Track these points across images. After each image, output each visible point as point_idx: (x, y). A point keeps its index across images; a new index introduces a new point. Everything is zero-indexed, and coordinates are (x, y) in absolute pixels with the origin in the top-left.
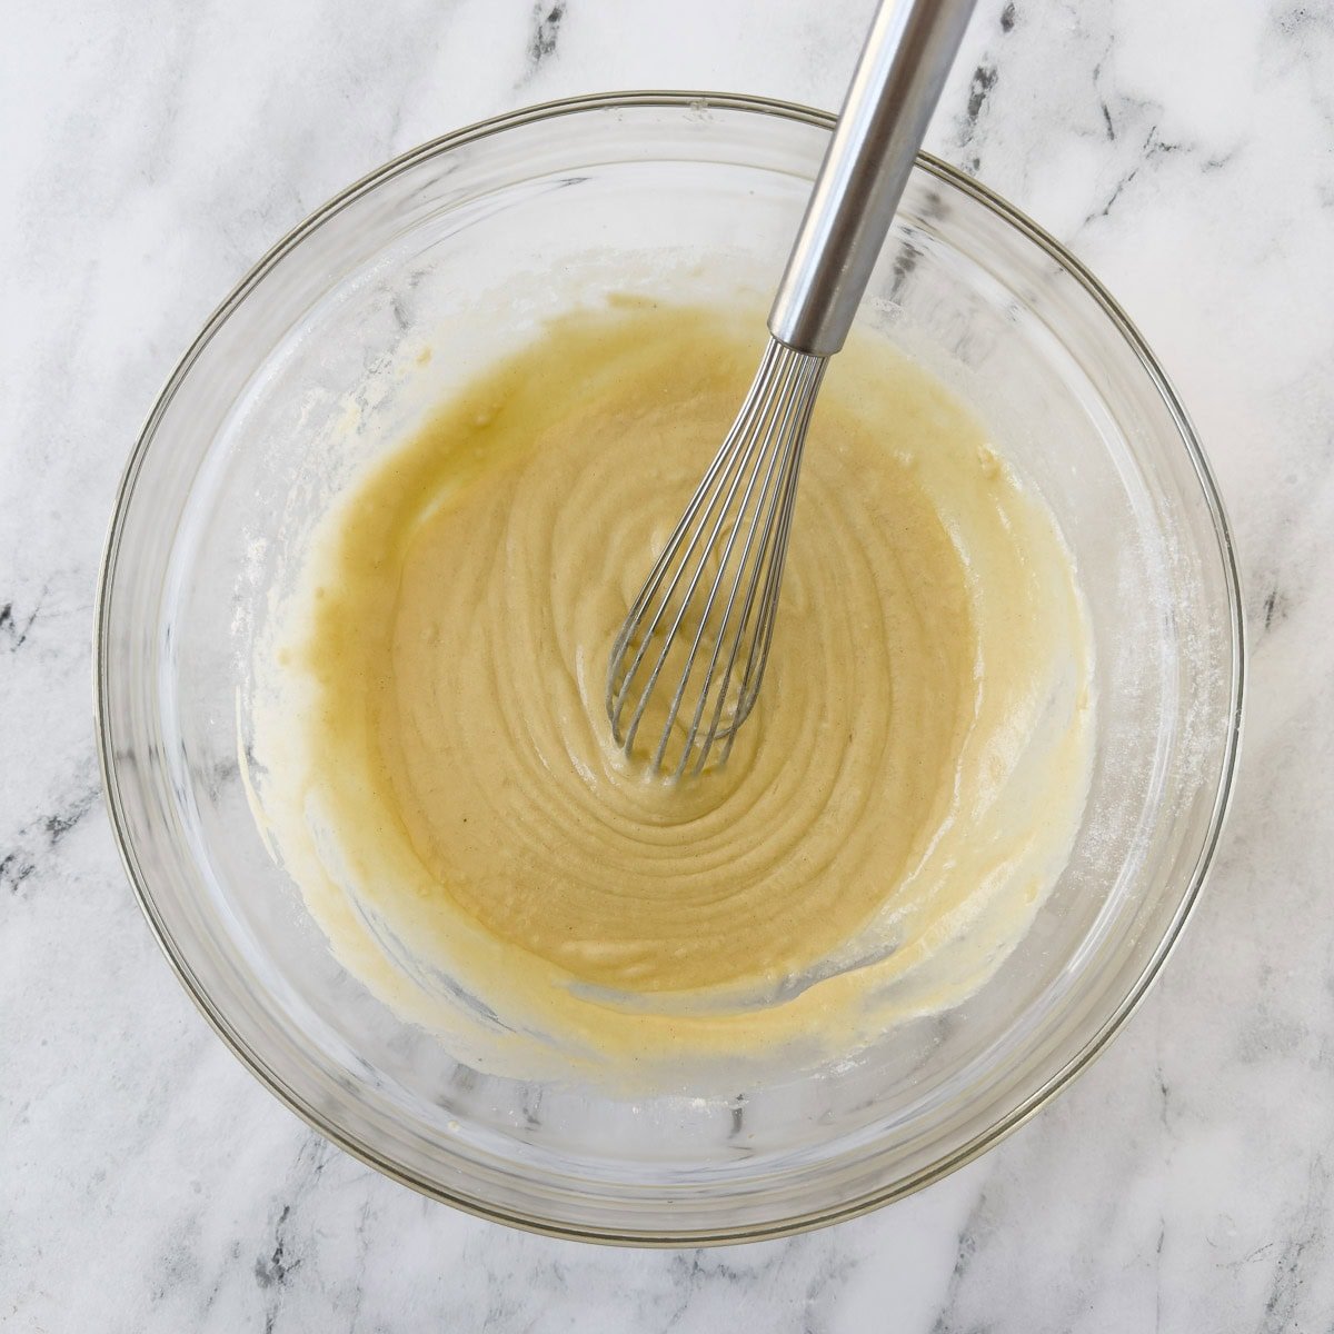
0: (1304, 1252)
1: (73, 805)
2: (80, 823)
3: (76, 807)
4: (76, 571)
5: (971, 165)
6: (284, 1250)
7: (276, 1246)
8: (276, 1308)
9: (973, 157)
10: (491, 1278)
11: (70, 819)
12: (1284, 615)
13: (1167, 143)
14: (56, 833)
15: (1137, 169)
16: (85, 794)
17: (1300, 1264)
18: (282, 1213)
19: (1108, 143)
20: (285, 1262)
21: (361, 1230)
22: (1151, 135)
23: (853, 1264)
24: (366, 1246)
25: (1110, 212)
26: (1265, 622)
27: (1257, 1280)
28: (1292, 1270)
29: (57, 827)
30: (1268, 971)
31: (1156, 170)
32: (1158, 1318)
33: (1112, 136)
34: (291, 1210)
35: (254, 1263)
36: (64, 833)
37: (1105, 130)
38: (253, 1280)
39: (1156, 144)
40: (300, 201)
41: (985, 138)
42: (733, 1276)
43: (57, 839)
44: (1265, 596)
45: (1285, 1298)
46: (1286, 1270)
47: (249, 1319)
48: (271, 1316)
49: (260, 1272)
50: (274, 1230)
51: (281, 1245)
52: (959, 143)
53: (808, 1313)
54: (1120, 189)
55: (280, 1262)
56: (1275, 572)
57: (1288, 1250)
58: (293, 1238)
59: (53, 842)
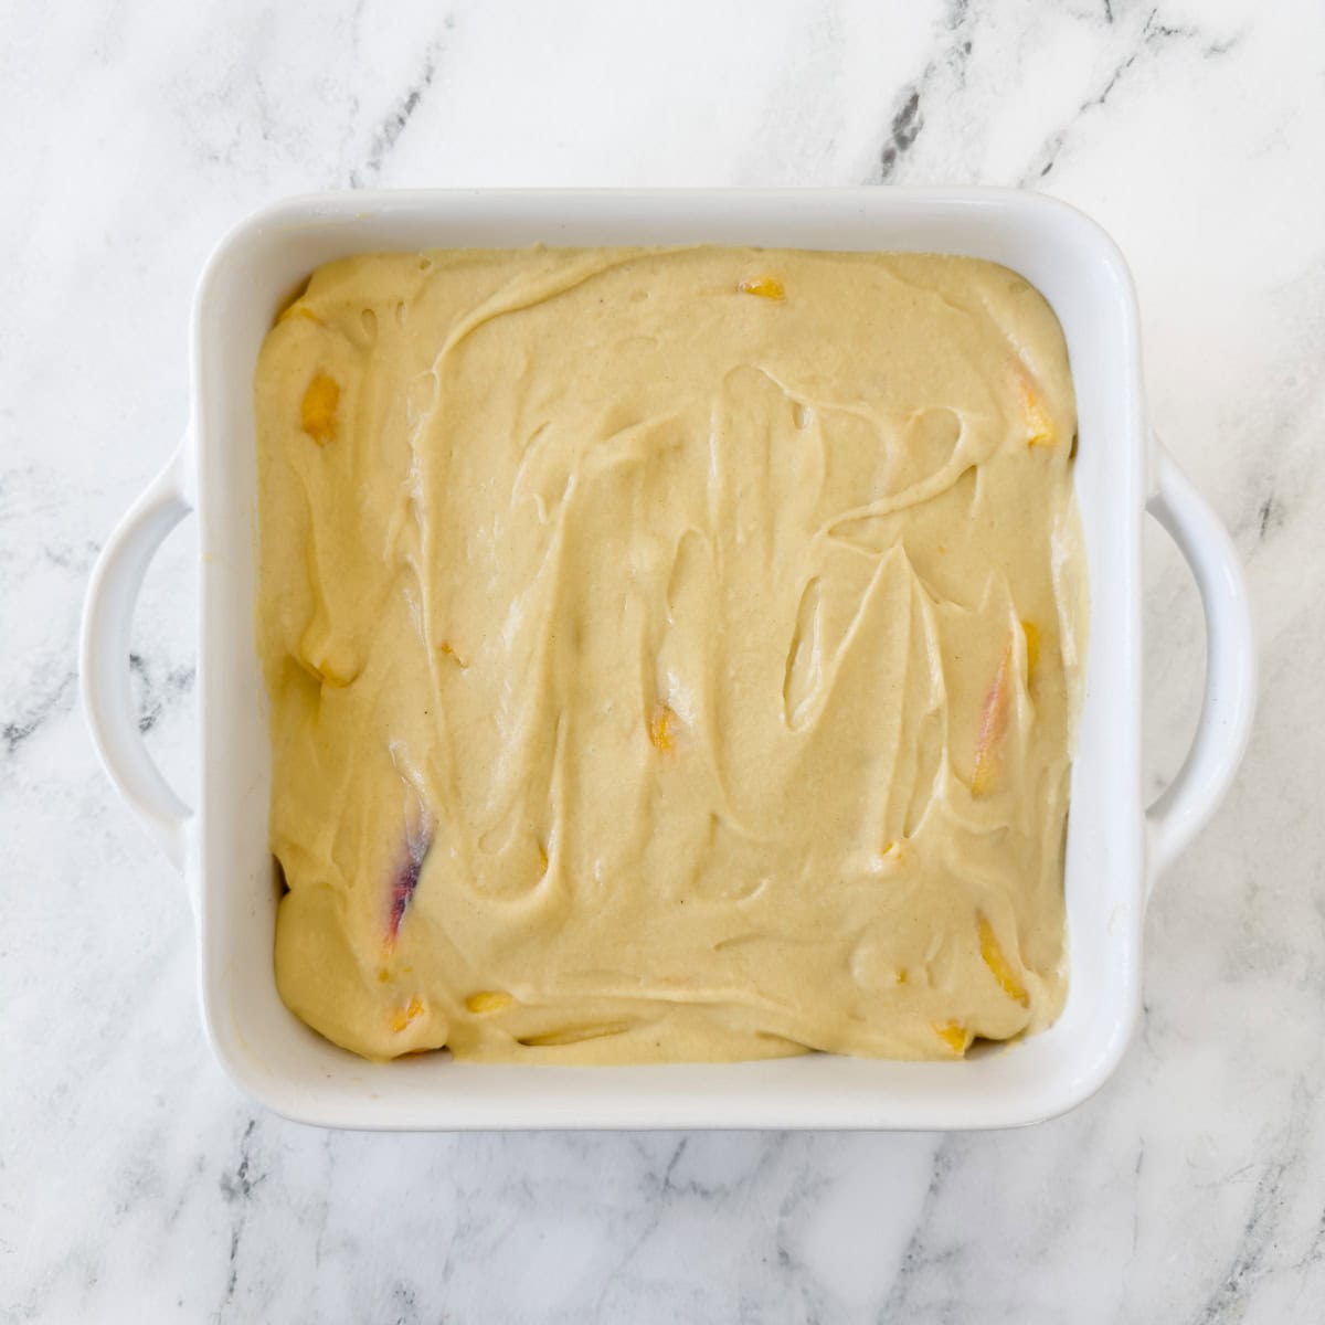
0: (1285, 1174)
1: (31, 713)
2: (38, 731)
3: (34, 714)
4: (30, 471)
5: (963, 49)
6: (250, 1164)
7: (241, 1160)
8: (242, 1222)
9: (964, 41)
10: (460, 1193)
11: (28, 727)
12: (1280, 523)
13: (1168, 28)
14: (13, 741)
15: (1136, 54)
16: (41, 701)
17: (1281, 1185)
18: (248, 1126)
19: (1106, 25)
20: (250, 1176)
21: (327, 1145)
22: (1151, 18)
23: (827, 1182)
24: (332, 1161)
25: (1107, 99)
26: (1259, 530)
27: (1237, 1200)
28: (1273, 1191)
29: (15, 735)
30: (1255, 888)
31: (1156, 55)
32: (1135, 1238)
33: (1110, 19)
34: (256, 1124)
35: (218, 1177)
36: (22, 742)
37: (1104, 13)
38: (218, 1194)
39: (1156, 28)
40: (260, 83)
41: (977, 21)
42: (705, 1194)
43: (15, 747)
44: (1260, 503)
45: (1265, 1219)
46: (1267, 1190)
47: (214, 1233)
48: (237, 1230)
49: (226, 1187)
50: (239, 1144)
51: (246, 1158)
52: (950, 26)
53: (781, 1231)
54: (1118, 75)
55: (246, 1176)
56: (1272, 478)
57: (1269, 1171)
58: (259, 1151)
59: (11, 750)
